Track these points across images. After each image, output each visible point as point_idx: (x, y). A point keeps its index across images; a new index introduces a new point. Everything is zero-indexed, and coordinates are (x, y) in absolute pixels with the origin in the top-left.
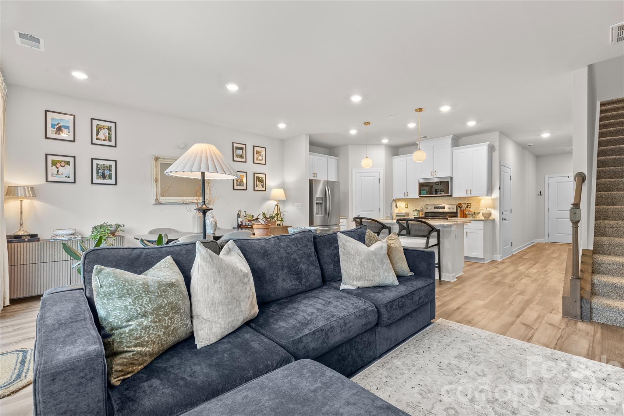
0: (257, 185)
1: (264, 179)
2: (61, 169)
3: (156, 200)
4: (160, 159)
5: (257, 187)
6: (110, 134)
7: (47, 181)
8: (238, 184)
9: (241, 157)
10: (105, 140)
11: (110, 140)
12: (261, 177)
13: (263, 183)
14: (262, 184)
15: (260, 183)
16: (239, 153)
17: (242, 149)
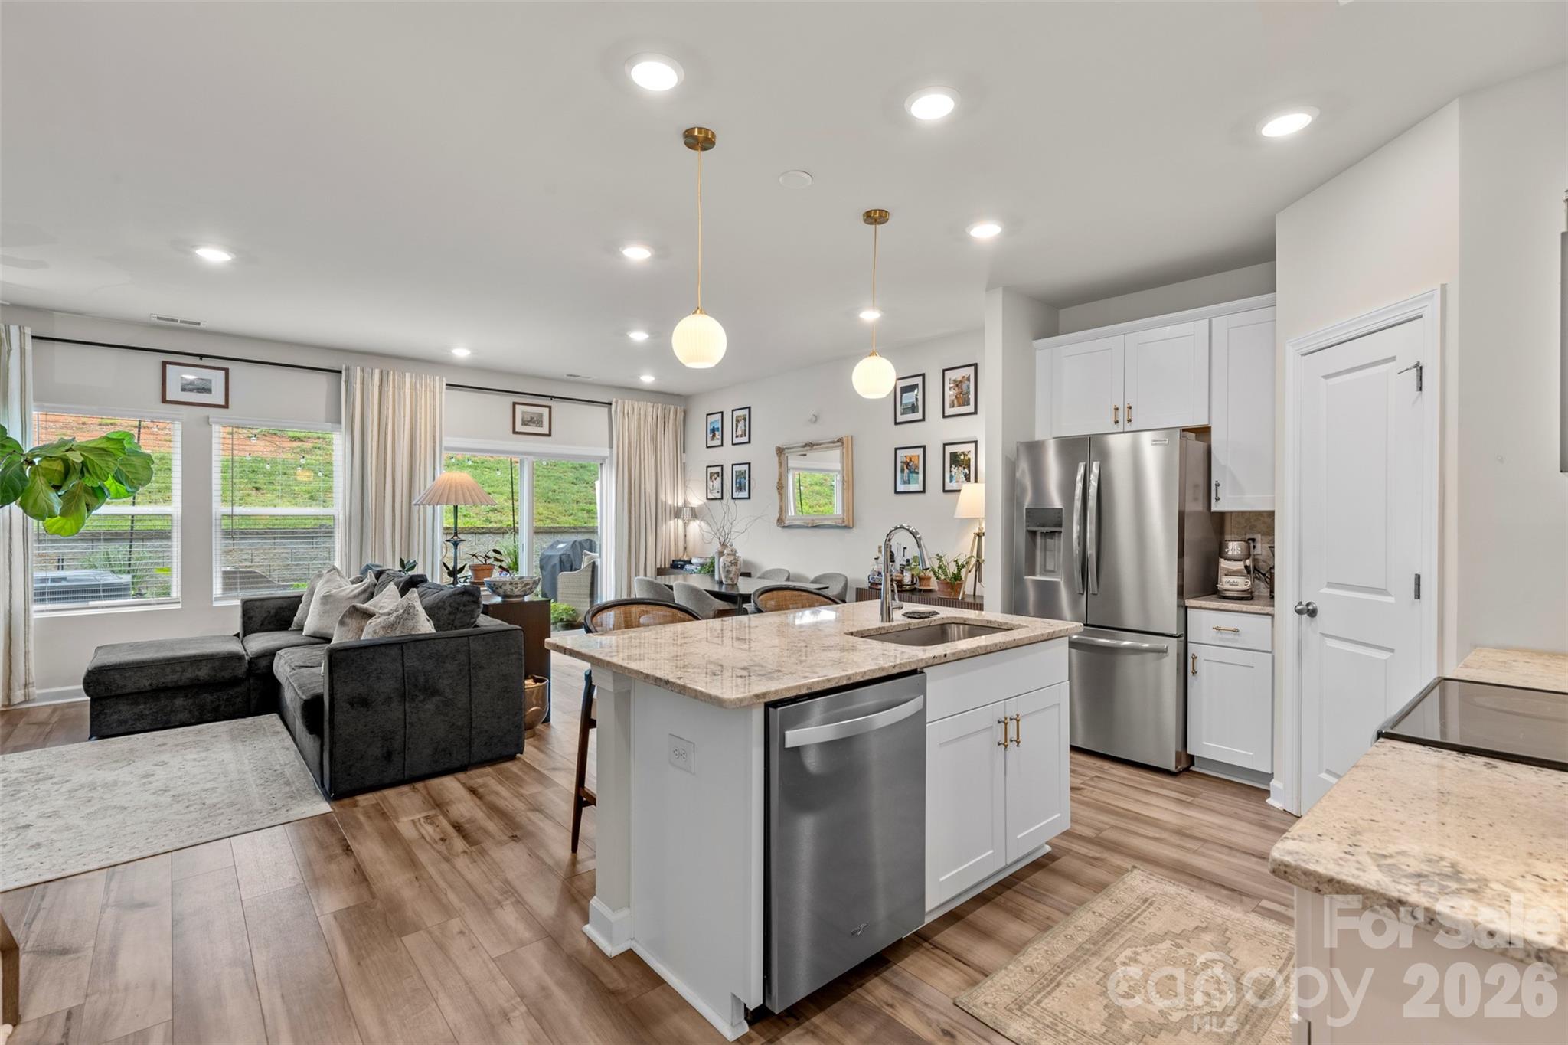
0: (951, 477)
1: (972, 456)
2: (714, 481)
3: (778, 520)
4: (786, 451)
5: (951, 481)
6: (745, 426)
7: (707, 499)
8: (906, 478)
9: (913, 409)
10: (741, 436)
11: (745, 436)
12: (963, 453)
13: (969, 467)
14: (966, 471)
15: (961, 468)
16: (907, 401)
17: (915, 387)
